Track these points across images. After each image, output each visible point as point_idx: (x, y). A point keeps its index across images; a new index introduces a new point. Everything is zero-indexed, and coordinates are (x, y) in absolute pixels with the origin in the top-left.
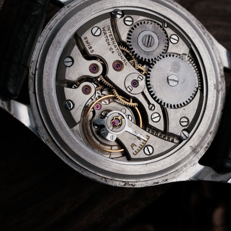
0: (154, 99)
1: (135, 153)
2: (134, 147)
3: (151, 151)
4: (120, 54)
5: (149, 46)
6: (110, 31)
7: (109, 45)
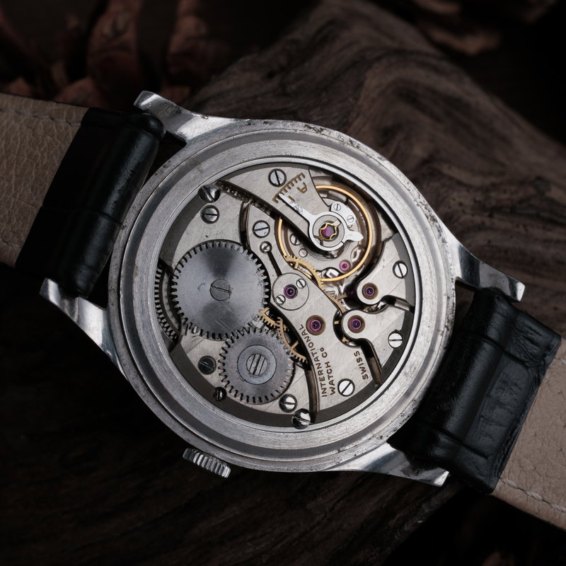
0: (259, 262)
1: (301, 177)
2: (302, 187)
3: (273, 175)
4: (311, 345)
5: (257, 356)
6: (324, 387)
7: (327, 363)
